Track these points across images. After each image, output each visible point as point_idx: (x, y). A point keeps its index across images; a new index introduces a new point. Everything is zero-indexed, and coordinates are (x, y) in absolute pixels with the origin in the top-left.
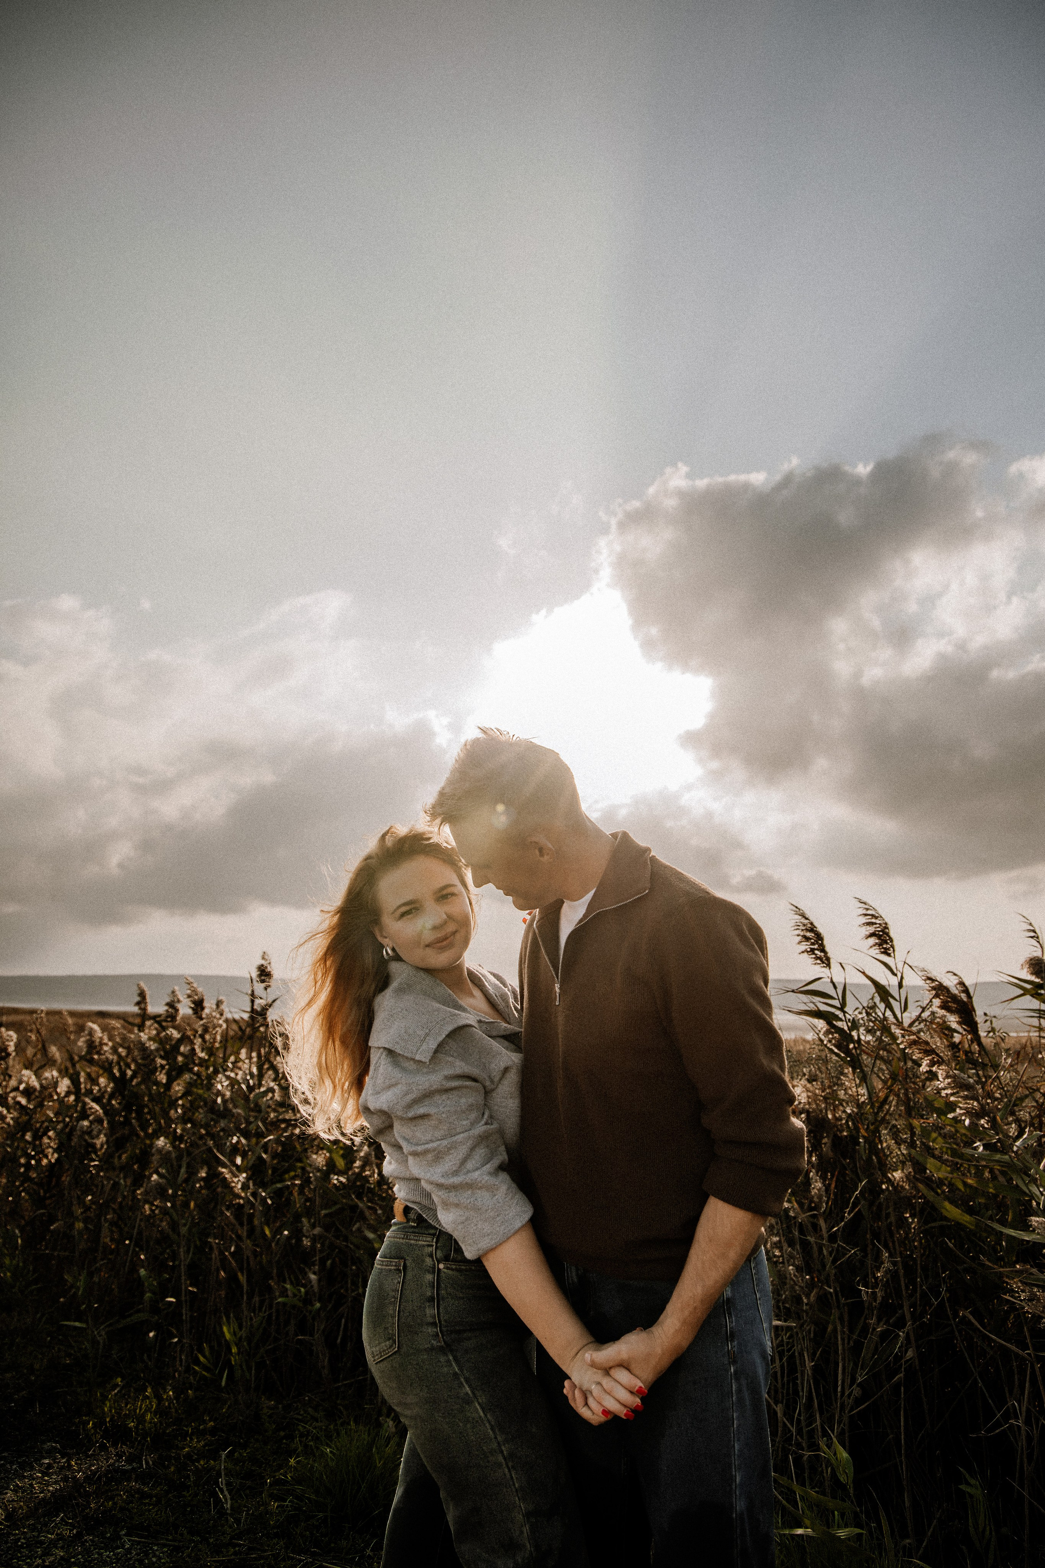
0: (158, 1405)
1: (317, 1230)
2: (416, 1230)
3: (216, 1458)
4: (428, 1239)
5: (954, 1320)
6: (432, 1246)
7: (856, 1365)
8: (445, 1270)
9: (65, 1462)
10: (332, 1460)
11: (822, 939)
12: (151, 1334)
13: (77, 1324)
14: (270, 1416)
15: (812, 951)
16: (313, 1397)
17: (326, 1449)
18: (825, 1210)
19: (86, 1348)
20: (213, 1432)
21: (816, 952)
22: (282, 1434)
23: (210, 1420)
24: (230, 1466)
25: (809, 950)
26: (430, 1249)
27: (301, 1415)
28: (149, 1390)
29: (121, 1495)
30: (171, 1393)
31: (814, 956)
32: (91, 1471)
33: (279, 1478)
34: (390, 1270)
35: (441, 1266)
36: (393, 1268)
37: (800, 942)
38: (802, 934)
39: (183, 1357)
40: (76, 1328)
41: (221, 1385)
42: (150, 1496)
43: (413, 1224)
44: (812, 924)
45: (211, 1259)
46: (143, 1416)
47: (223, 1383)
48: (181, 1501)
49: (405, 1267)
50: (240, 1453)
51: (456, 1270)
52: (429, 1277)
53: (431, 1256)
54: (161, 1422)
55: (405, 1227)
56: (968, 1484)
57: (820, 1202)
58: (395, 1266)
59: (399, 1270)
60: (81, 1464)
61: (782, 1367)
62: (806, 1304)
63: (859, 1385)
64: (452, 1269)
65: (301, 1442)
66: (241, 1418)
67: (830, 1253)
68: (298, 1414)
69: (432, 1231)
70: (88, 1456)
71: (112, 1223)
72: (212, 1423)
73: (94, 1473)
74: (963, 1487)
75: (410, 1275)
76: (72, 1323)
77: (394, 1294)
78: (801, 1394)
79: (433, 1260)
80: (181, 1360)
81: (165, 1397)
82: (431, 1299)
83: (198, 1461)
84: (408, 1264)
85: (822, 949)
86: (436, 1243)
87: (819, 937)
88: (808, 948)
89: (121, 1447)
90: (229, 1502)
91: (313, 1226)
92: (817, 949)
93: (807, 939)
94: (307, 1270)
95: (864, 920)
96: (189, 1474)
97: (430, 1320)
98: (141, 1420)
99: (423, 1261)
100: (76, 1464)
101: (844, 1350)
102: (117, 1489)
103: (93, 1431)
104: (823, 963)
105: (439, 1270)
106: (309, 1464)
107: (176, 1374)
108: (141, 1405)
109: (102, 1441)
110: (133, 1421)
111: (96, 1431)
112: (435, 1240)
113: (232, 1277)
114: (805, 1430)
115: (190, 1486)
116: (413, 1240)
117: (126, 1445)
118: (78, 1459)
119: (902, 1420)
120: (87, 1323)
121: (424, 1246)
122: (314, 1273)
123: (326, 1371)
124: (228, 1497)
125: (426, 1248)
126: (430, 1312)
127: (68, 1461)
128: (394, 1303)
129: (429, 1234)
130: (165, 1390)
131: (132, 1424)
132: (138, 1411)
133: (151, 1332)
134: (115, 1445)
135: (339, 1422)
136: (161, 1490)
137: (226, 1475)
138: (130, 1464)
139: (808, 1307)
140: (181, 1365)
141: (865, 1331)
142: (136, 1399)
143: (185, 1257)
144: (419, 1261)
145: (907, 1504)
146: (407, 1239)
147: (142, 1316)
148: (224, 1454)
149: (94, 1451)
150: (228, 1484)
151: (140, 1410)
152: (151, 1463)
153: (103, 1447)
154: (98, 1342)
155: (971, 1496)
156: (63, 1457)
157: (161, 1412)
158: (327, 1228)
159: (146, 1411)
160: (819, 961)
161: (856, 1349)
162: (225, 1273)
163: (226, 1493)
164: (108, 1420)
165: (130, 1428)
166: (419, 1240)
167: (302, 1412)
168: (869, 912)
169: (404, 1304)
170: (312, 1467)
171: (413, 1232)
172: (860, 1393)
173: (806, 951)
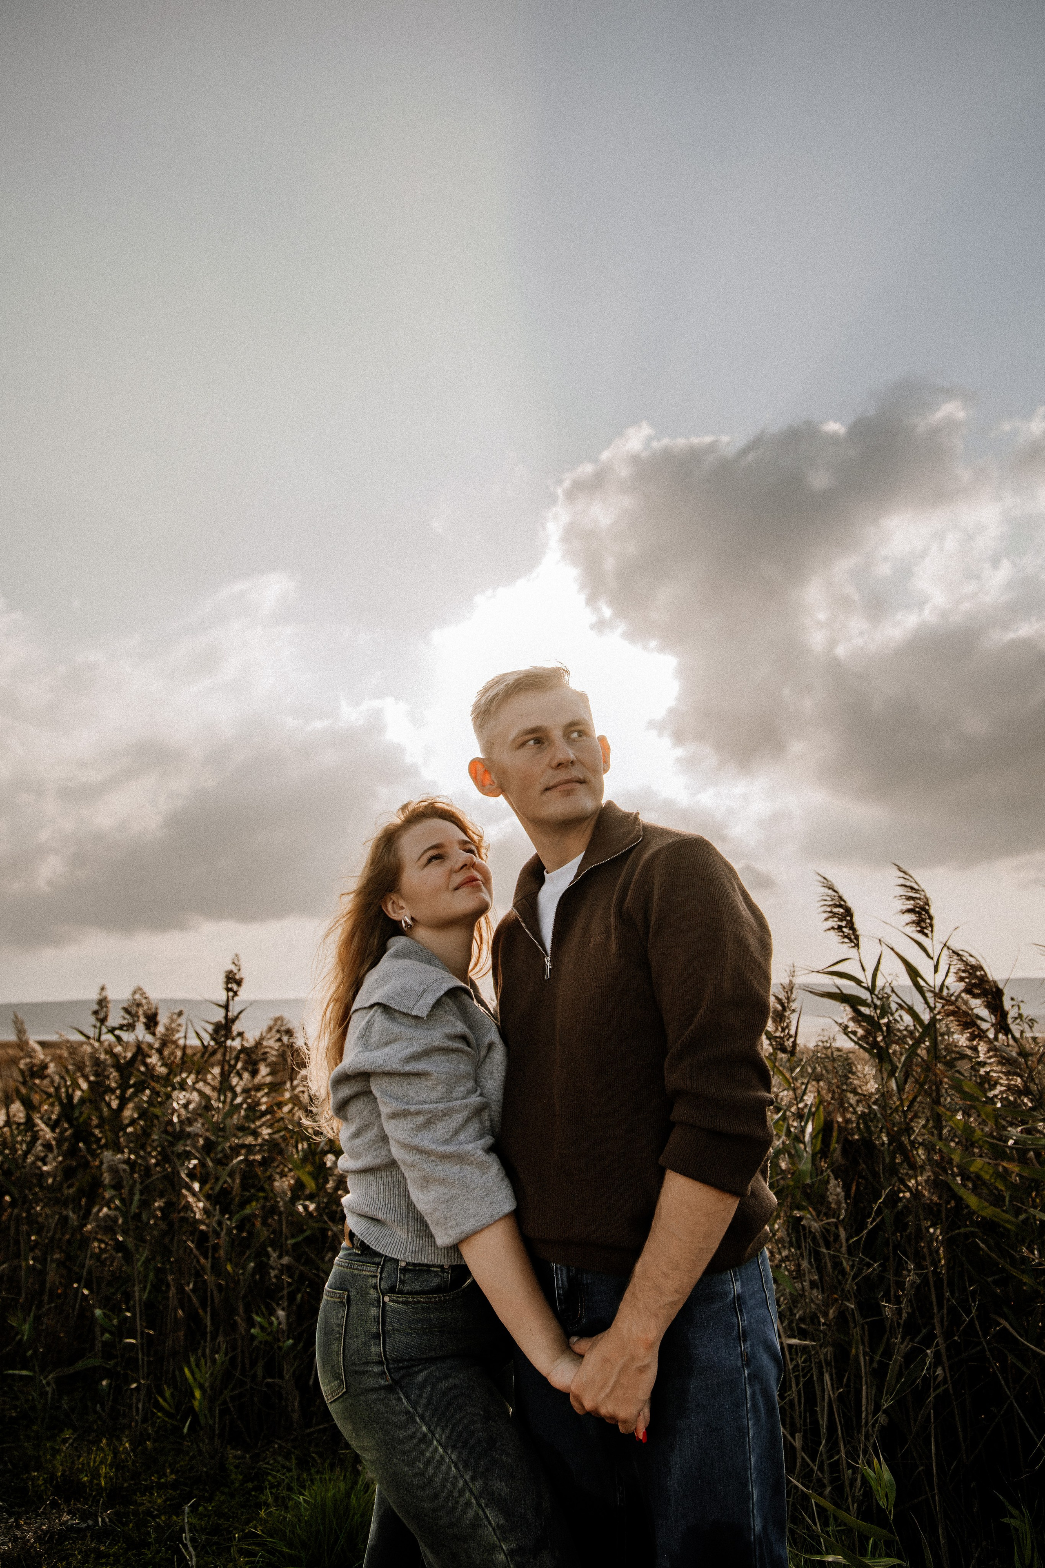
0: (115, 1457)
1: (286, 1260)
2: (361, 1258)
3: (178, 1512)
4: (372, 1269)
5: (985, 1337)
6: (376, 1277)
7: (880, 1390)
8: (391, 1304)
9: (13, 1522)
10: (305, 1508)
11: (851, 916)
12: (104, 1383)
13: (24, 1373)
14: (237, 1467)
15: (840, 928)
16: (284, 1444)
17: (299, 1498)
18: (844, 1218)
19: (33, 1398)
20: (174, 1485)
21: (844, 929)
22: (250, 1485)
23: (171, 1473)
24: (194, 1521)
25: (836, 927)
26: (374, 1280)
27: (271, 1465)
28: (104, 1441)
29: (75, 1554)
30: (127, 1445)
31: (841, 934)
32: (42, 1530)
33: (250, 1531)
34: (335, 1302)
35: (387, 1299)
36: (337, 1300)
37: (826, 919)
38: (829, 909)
39: (140, 1406)
40: (21, 1376)
41: (183, 1432)
42: (107, 1556)
43: (357, 1251)
44: (840, 898)
45: (167, 1298)
46: (97, 1469)
47: (185, 1430)
48: (141, 1559)
49: (349, 1299)
50: (204, 1507)
51: (403, 1303)
52: (374, 1311)
53: (375, 1287)
54: (116, 1475)
55: (350, 1255)
56: (1012, 1516)
57: (839, 1208)
58: (339, 1297)
59: (344, 1303)
60: (30, 1524)
61: (799, 1392)
62: (824, 1324)
63: (885, 1412)
64: (397, 1302)
65: (271, 1493)
66: (205, 1469)
67: (852, 1267)
68: (268, 1463)
69: (377, 1260)
70: (38, 1515)
71: (60, 1264)
72: (173, 1476)
73: (45, 1533)
74: (1006, 1520)
75: (353, 1310)
76: (17, 1372)
77: (338, 1329)
78: (821, 1422)
79: (378, 1292)
80: (137, 1408)
81: (121, 1449)
82: (376, 1336)
83: (158, 1516)
84: (352, 1297)
85: (851, 926)
86: (381, 1273)
87: (848, 912)
88: (835, 925)
89: (75, 1504)
90: (194, 1559)
91: (280, 1257)
92: (845, 927)
93: (834, 915)
94: (274, 1305)
95: (902, 891)
96: (149, 1532)
97: (375, 1358)
98: (96, 1475)
99: (368, 1293)
100: (25, 1523)
101: (866, 1372)
102: (71, 1549)
103: (42, 1488)
104: (851, 941)
105: (384, 1303)
106: (280, 1516)
107: (133, 1424)
108: (95, 1458)
109: (54, 1498)
110: (86, 1476)
111: (46, 1487)
112: (379, 1270)
113: (193, 1317)
114: (826, 1463)
115: (151, 1543)
116: (357, 1269)
117: (79, 1502)
118: (28, 1518)
119: (933, 1447)
120: (35, 1372)
121: (368, 1276)
122: (283, 1309)
123: (295, 1416)
124: (193, 1553)
125: (370, 1279)
126: (375, 1350)
127: (16, 1521)
128: (339, 1339)
129: (373, 1263)
130: (121, 1441)
131: (86, 1479)
132: (92, 1464)
133: (104, 1379)
134: (67, 1501)
135: (313, 1470)
136: (119, 1548)
137: (190, 1531)
138: (85, 1522)
139: (825, 1327)
140: (137, 1414)
141: (888, 1353)
142: (89, 1452)
143: (140, 1294)
144: (363, 1293)
145: (942, 1541)
146: (351, 1268)
147: (95, 1362)
148: (186, 1509)
149: (45, 1509)
150: (193, 1540)
151: (95, 1462)
152: (107, 1520)
153: (54, 1505)
154: (47, 1393)
155: (1016, 1530)
156: (11, 1517)
157: (118, 1465)
158: (297, 1259)
159: (101, 1463)
160: (846, 940)
161: (879, 1373)
162: (183, 1311)
163: (191, 1549)
164: (59, 1474)
165: (84, 1484)
166: (363, 1270)
167: (271, 1462)
168: (908, 884)
169: (350, 1341)
170: (285, 1518)
171: (357, 1261)
172: (887, 1421)
173: (833, 928)
